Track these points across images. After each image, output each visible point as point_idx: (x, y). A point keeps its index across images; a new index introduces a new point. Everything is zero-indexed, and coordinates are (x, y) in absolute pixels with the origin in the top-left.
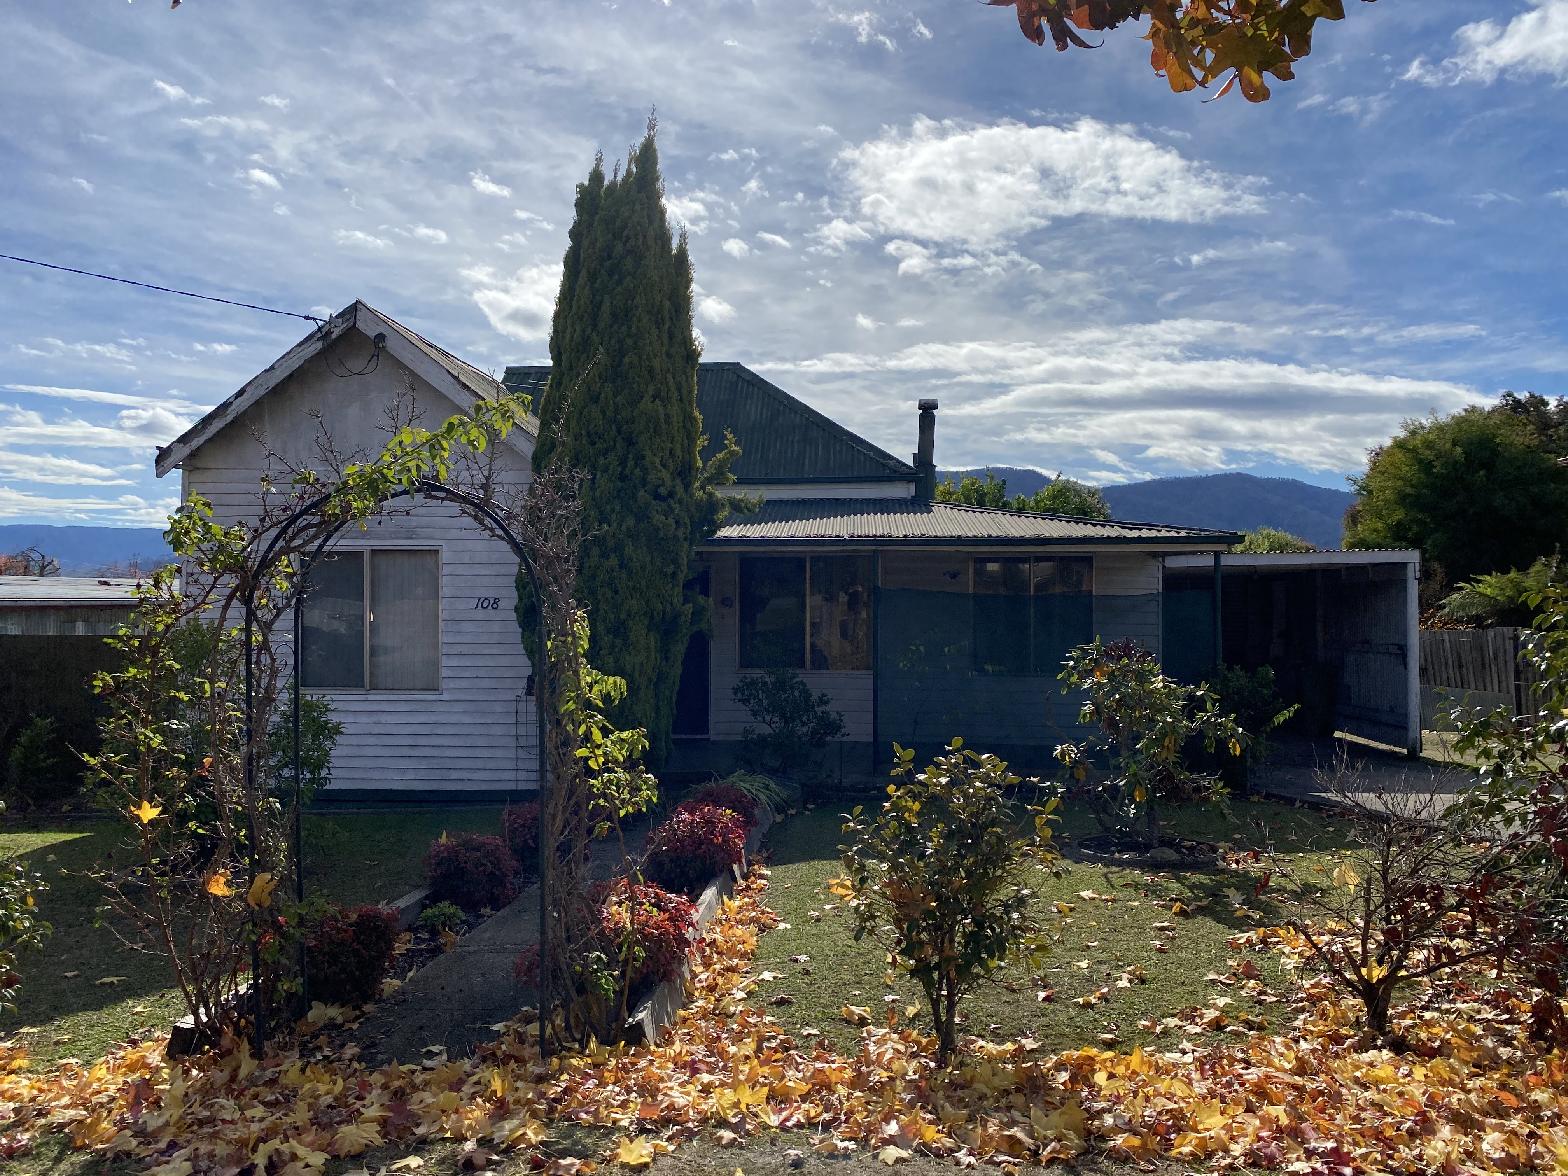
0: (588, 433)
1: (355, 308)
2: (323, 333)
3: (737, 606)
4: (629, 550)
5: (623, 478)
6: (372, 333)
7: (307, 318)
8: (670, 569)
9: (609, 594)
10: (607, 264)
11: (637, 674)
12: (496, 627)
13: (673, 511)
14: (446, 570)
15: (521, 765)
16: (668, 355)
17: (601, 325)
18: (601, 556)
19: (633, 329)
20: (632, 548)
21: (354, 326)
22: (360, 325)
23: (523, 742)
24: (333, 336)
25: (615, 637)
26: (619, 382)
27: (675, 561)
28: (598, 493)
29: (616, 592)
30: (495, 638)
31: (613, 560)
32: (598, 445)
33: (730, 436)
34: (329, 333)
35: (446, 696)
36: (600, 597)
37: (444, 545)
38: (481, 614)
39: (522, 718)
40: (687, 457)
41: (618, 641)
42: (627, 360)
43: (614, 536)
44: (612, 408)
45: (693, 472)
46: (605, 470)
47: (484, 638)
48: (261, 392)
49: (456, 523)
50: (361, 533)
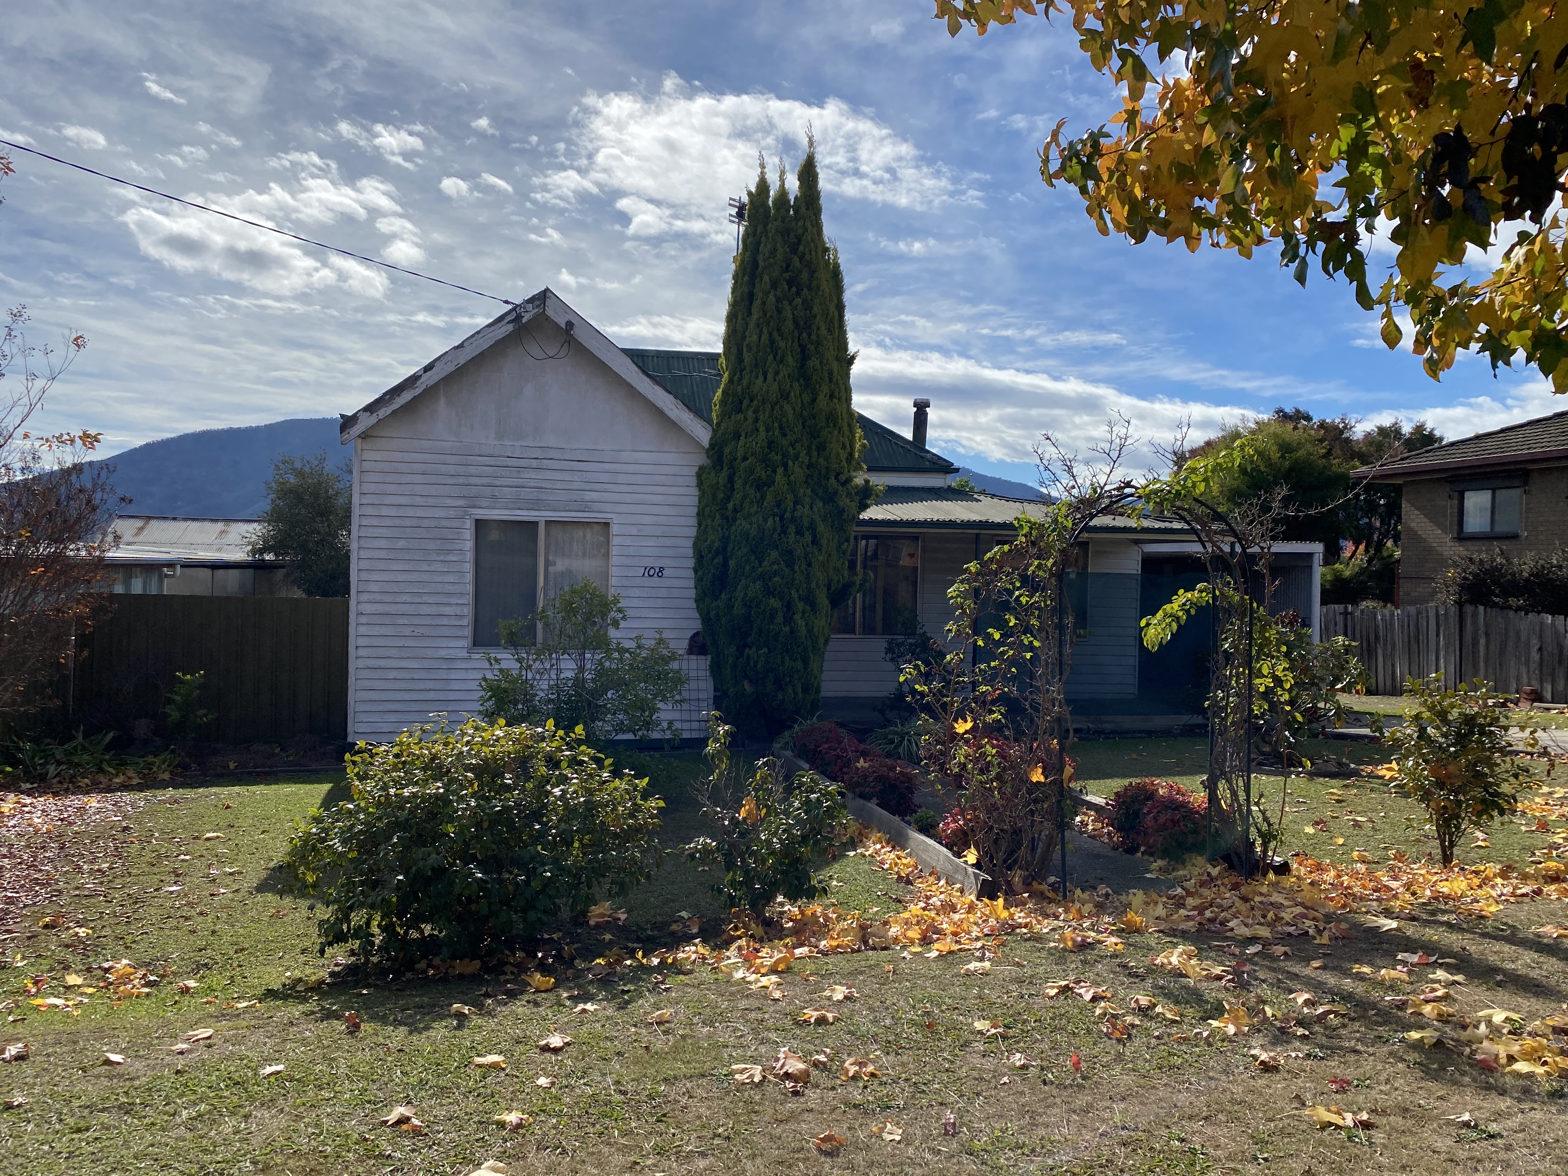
1: (545, 295)
2: (513, 316)
4: (821, 528)
6: (560, 320)
7: (498, 299)
9: (803, 565)
12: (663, 593)
14: (616, 541)
18: (797, 534)
21: (543, 312)
22: (549, 312)
24: (523, 320)
29: (809, 565)
30: (660, 603)
31: (808, 538)
33: (859, 430)
34: (519, 316)
36: (796, 568)
37: (615, 519)
38: (647, 581)
41: (808, 608)
43: (808, 516)
47: (651, 603)
48: (451, 368)
49: (628, 498)
50: (536, 504)
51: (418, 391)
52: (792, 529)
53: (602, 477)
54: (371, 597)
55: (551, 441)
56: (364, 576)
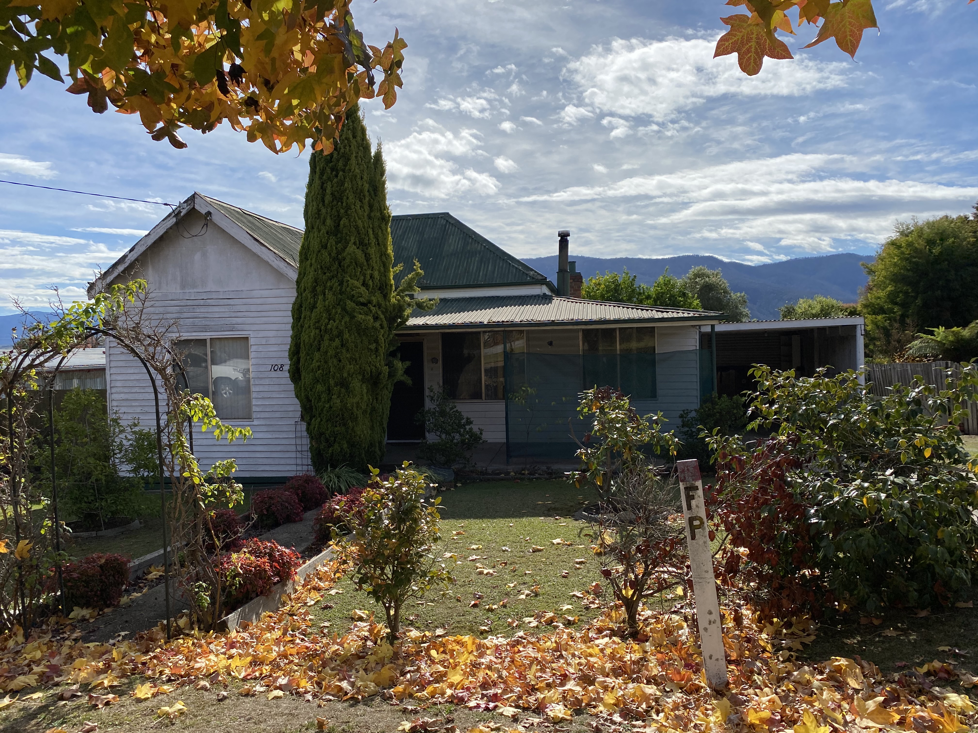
0: (321, 267)
1: (193, 197)
2: (176, 213)
3: (440, 362)
4: (346, 336)
5: (341, 293)
6: (203, 211)
7: (166, 204)
8: (373, 346)
9: (335, 361)
10: (330, 165)
11: (355, 409)
12: (284, 381)
13: (371, 311)
14: (253, 349)
15: (299, 462)
16: (370, 217)
17: (326, 202)
18: (330, 340)
19: (344, 204)
20: (348, 335)
21: (194, 208)
22: (197, 207)
23: (299, 448)
24: (182, 214)
25: (341, 387)
26: (339, 236)
27: (376, 341)
28: (327, 303)
29: (340, 361)
30: (281, 388)
31: (337, 342)
32: (328, 274)
33: (417, 264)
34: (180, 212)
35: (256, 422)
36: (330, 364)
37: (251, 334)
38: (273, 374)
39: (299, 435)
40: (383, 278)
42: (342, 222)
43: (337, 328)
44: (334, 251)
45: (389, 287)
46: (331, 288)
47: (276, 388)
48: (143, 248)
49: (257, 320)
50: (205, 329)
51: (126, 265)
52: (327, 337)
53: (243, 308)
54: (118, 390)
55: (211, 287)
56: (114, 377)
